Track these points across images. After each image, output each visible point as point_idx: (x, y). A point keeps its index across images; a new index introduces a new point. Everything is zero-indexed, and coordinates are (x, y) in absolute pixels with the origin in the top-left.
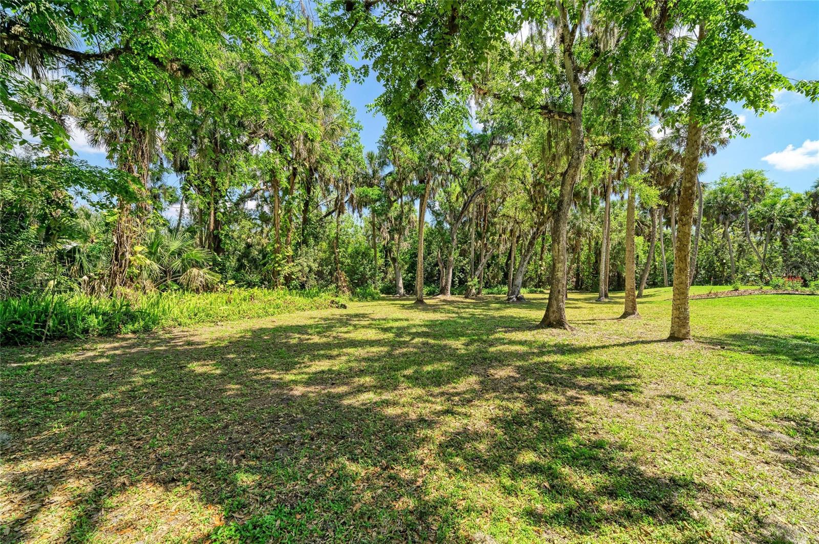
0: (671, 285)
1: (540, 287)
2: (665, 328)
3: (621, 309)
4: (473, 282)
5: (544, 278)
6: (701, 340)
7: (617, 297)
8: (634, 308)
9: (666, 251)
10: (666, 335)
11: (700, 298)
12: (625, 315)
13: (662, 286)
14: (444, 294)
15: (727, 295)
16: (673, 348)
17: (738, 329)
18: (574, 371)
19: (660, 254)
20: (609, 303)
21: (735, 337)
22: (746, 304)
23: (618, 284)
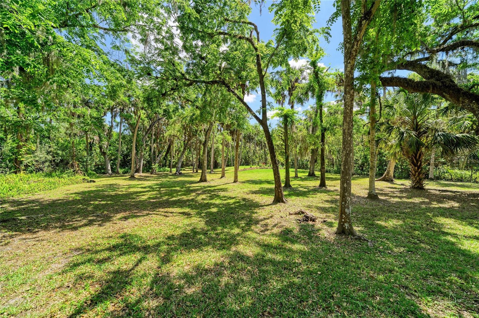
0: (234, 166)
1: (183, 167)
2: (232, 179)
3: (220, 175)
4: (155, 166)
5: (185, 163)
6: (240, 182)
7: (218, 171)
8: (224, 175)
9: (232, 152)
10: (233, 181)
11: (242, 170)
12: (221, 177)
13: (231, 166)
14: (139, 173)
15: (249, 169)
16: (234, 184)
17: (248, 179)
18: (214, 190)
19: (230, 152)
20: (214, 173)
21: (247, 181)
22: (253, 172)
23: (216, 166)
